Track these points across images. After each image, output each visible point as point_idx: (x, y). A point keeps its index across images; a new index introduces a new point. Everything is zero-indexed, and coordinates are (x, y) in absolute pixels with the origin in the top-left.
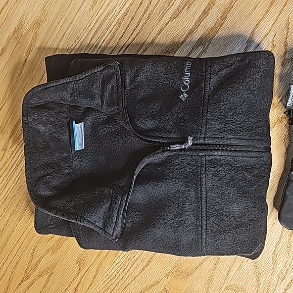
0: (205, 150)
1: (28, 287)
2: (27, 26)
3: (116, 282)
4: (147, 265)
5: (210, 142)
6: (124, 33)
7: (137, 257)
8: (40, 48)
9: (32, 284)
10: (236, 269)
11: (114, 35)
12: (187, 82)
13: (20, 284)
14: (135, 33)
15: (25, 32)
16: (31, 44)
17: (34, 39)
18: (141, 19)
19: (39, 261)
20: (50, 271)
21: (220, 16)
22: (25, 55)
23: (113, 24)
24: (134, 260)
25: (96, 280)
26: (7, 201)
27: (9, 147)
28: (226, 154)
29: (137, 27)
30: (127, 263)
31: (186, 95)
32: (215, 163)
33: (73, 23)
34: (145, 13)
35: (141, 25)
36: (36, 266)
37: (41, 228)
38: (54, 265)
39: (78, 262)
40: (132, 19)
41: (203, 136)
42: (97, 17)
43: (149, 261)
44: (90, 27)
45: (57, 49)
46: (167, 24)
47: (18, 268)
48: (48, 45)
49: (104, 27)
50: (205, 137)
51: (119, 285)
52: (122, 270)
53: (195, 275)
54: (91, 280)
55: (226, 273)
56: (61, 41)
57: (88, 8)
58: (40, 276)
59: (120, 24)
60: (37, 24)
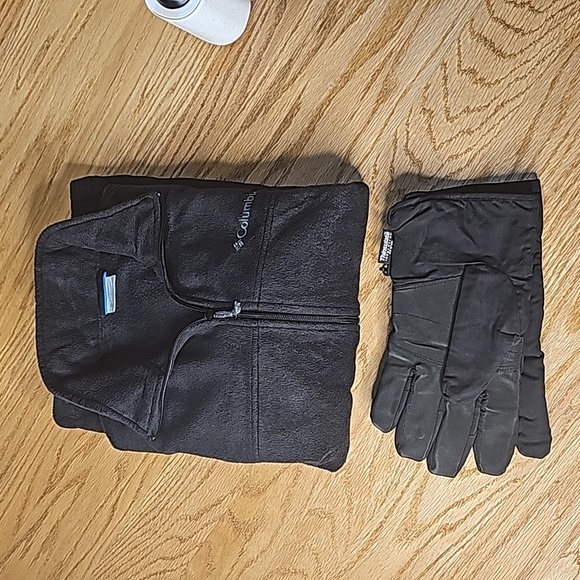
0: (257, 320)
1: (53, 502)
2: (53, 133)
3: (166, 498)
4: (207, 477)
5: (265, 309)
6: (180, 146)
7: (193, 464)
8: (69, 164)
9: (57, 497)
10: (322, 485)
11: (167, 148)
12: (244, 225)
13: (42, 498)
14: (195, 148)
15: (51, 141)
16: (58, 158)
17: (62, 152)
18: (202, 128)
19: (66, 466)
20: (80, 480)
21: (306, 126)
22: (50, 174)
23: (166, 134)
24: (189, 468)
25: (139, 495)
26: (26, 380)
27: (29, 304)
28: (285, 325)
29: (197, 138)
30: (180, 473)
31: (241, 243)
32: (271, 338)
33: (113, 130)
34: (207, 119)
35: (202, 135)
36: (63, 473)
37: (62, 418)
38: (86, 473)
39: (117, 469)
40: (190, 128)
41: (257, 300)
42: (145, 122)
43: (209, 471)
44: (136, 137)
45: (91, 166)
46: (236, 136)
47: (39, 475)
48: (80, 161)
49: (153, 137)
50: (259, 303)
51: (170, 504)
52: (174, 482)
53: (269, 492)
54: (134, 494)
55: (308, 491)
56: (97, 155)
57: (133, 110)
58: (68, 486)
59: (175, 133)
60: (67, 130)
